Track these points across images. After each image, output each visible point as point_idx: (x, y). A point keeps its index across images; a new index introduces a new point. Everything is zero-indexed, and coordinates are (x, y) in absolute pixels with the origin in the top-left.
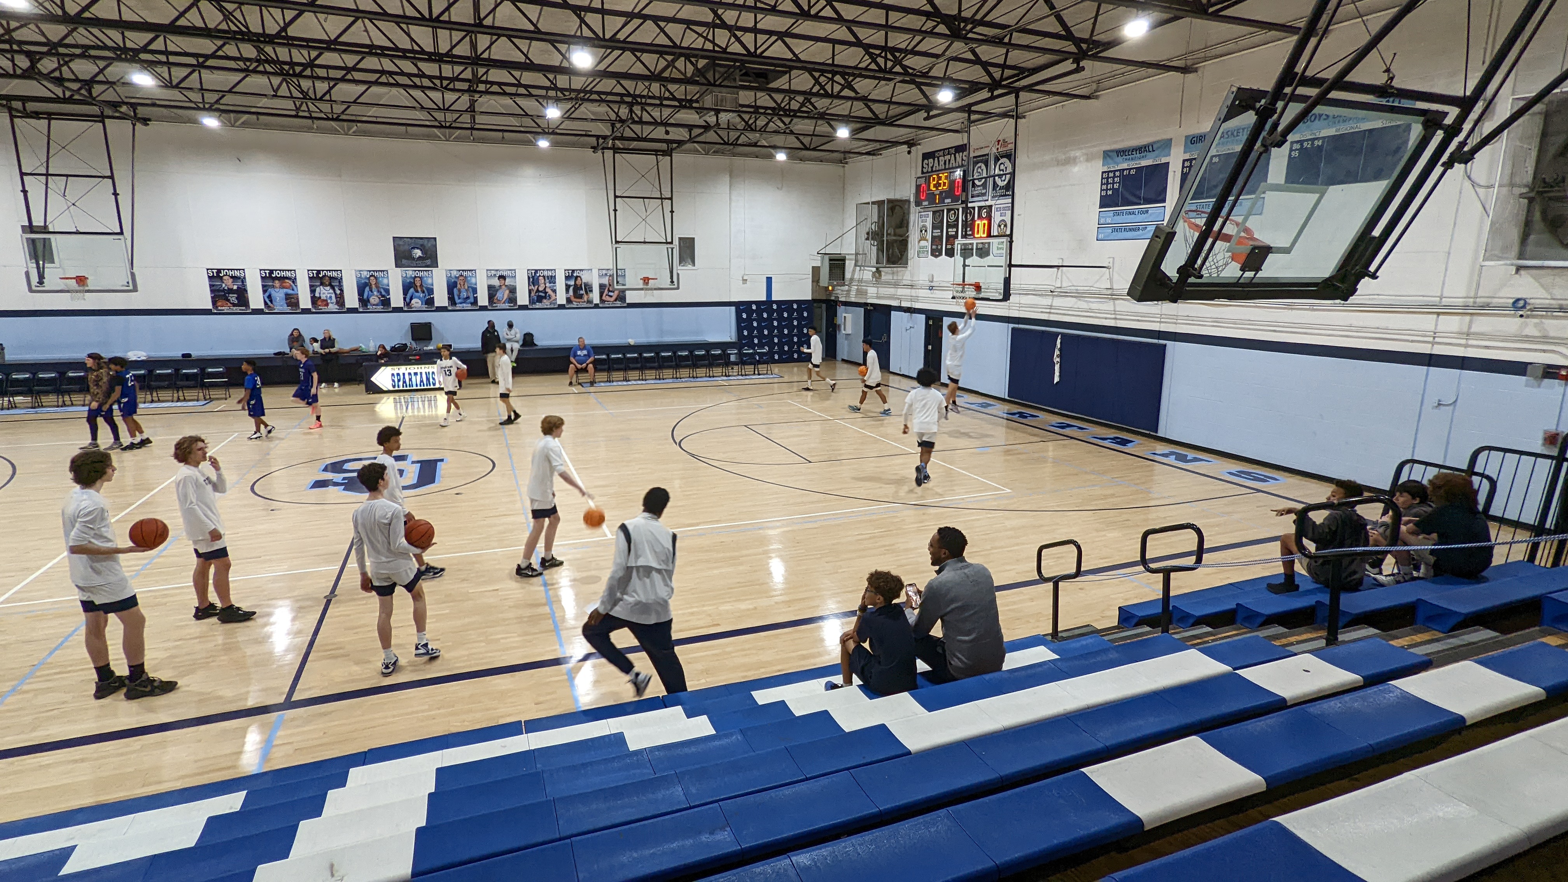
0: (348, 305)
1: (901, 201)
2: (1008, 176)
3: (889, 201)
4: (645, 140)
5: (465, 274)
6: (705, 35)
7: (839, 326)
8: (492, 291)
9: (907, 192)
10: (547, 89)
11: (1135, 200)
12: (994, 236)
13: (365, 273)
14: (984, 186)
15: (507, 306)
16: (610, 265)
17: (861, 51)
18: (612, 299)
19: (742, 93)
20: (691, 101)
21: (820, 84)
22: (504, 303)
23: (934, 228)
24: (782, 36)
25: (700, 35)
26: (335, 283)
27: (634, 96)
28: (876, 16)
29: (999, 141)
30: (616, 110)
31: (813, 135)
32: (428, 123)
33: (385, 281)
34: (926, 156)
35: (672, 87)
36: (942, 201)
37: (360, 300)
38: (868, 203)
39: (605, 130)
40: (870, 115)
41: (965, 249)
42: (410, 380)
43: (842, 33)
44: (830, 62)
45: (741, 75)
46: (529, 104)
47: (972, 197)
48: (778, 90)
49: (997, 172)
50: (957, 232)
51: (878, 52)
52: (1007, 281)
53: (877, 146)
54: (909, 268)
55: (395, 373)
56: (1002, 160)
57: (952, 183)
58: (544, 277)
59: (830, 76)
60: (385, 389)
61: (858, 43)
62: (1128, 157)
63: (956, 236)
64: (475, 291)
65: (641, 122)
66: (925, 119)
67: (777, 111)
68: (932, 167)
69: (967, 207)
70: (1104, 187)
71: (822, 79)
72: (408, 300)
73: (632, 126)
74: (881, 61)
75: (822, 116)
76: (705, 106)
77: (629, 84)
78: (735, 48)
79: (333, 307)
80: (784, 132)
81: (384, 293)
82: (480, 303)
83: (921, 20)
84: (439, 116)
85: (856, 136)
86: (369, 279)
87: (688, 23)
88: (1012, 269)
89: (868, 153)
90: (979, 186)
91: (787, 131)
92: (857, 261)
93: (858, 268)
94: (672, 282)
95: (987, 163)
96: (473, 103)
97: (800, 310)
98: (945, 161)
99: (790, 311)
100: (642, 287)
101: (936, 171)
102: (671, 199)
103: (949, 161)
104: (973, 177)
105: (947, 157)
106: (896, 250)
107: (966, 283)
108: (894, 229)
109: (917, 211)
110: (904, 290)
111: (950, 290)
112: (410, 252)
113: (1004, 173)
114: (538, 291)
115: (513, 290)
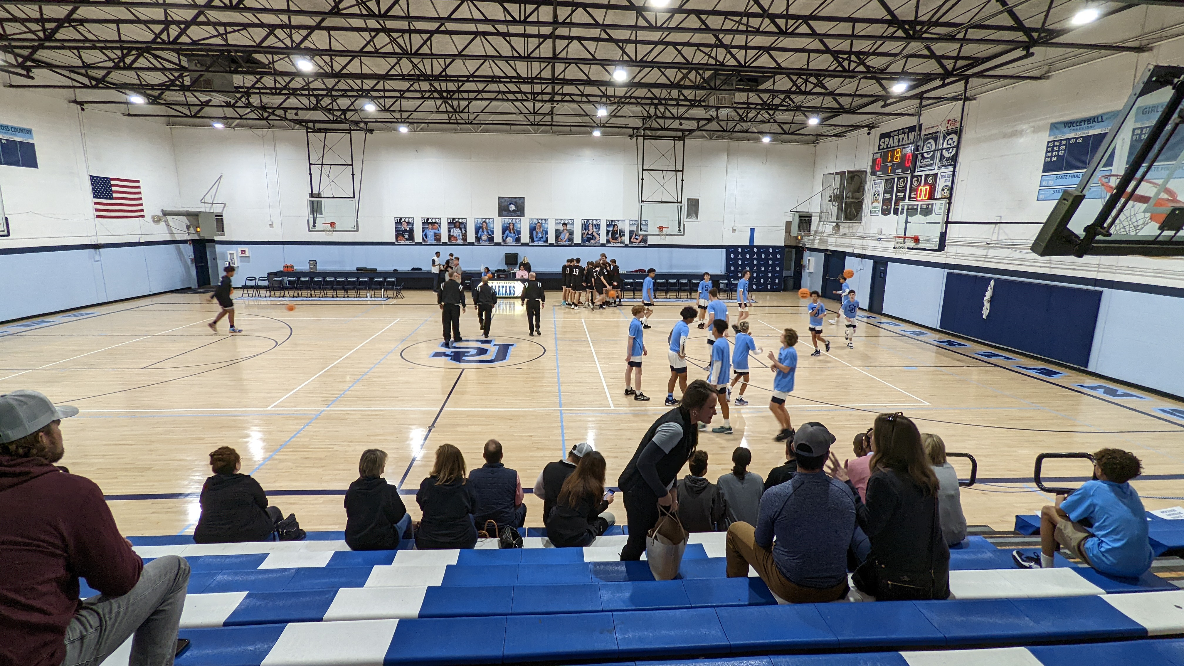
0: (469, 241)
1: (858, 171)
2: (954, 149)
3: (850, 172)
4: (667, 129)
5: (541, 221)
6: (709, 53)
7: (805, 266)
8: (558, 233)
9: (864, 164)
10: (600, 97)
11: (1080, 165)
12: (936, 199)
14: (932, 158)
15: (567, 243)
16: (636, 217)
17: (830, 57)
18: (638, 241)
19: (737, 94)
20: (700, 101)
21: (796, 85)
22: (565, 241)
23: (885, 192)
24: (768, 50)
25: (706, 54)
26: (462, 226)
27: (660, 99)
28: (845, 28)
29: (948, 121)
30: (647, 110)
31: (792, 123)
32: (525, 123)
33: (492, 225)
34: (883, 136)
35: (685, 92)
36: (894, 171)
37: (476, 238)
38: (833, 174)
39: (639, 123)
40: (837, 106)
41: (909, 209)
43: (816, 44)
44: (805, 67)
45: (740, 80)
46: (588, 108)
47: (920, 167)
48: (765, 91)
49: (945, 146)
50: (904, 195)
51: (844, 56)
52: (943, 235)
53: (843, 129)
54: (862, 224)
56: (949, 137)
57: (903, 156)
58: (592, 224)
59: (805, 77)
61: (828, 51)
63: (903, 199)
64: (547, 233)
65: (664, 117)
66: (882, 107)
67: (764, 106)
68: (887, 145)
69: (915, 176)
70: (1050, 154)
71: (798, 80)
72: (504, 238)
73: (658, 120)
74: (846, 63)
75: (798, 108)
76: (710, 105)
77: (657, 92)
78: (731, 61)
79: (460, 241)
80: (769, 122)
81: (490, 233)
84: (531, 118)
85: (824, 123)
86: (482, 224)
87: (698, 46)
88: (949, 225)
89: (835, 136)
90: (928, 158)
91: (772, 120)
92: (820, 218)
93: (822, 223)
94: (680, 230)
95: (936, 140)
96: (552, 108)
97: (774, 253)
98: (899, 139)
99: (767, 253)
100: (658, 233)
101: (891, 147)
102: (682, 171)
103: (903, 139)
104: (922, 151)
105: (901, 136)
106: (853, 209)
107: (906, 236)
108: (852, 194)
109: (873, 179)
110: (858, 240)
111: (896, 241)
112: (508, 207)
113: (951, 146)
114: (588, 234)
115: (571, 233)
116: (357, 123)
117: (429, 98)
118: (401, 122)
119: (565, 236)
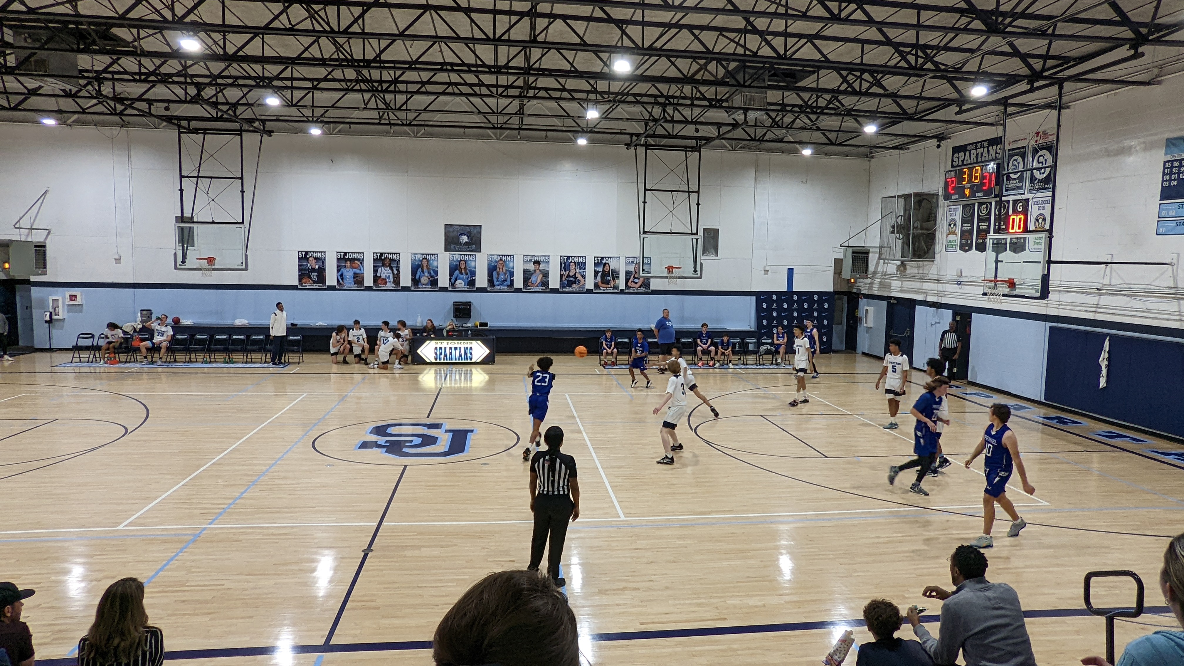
1: (927, 194)
2: (1048, 170)
3: (917, 195)
4: (677, 137)
5: (504, 258)
6: (737, 40)
7: (861, 319)
8: (527, 275)
9: (933, 185)
10: (588, 92)
12: (1031, 231)
13: (419, 256)
14: (1020, 179)
15: (539, 289)
16: (637, 253)
17: (890, 50)
18: (637, 286)
19: (769, 92)
20: (721, 100)
21: (847, 82)
22: (537, 286)
23: (964, 221)
24: (810, 38)
25: (732, 40)
26: (394, 265)
27: (667, 97)
28: (908, 16)
29: (1037, 133)
30: (650, 110)
31: (839, 131)
32: (483, 125)
34: (957, 150)
35: (703, 89)
36: (973, 194)
37: (413, 280)
38: (894, 197)
39: (639, 128)
40: (897, 110)
41: (998, 244)
42: (451, 353)
43: (872, 33)
44: (859, 61)
45: (772, 75)
46: (571, 107)
47: (1007, 190)
48: (805, 89)
49: (1036, 165)
50: (989, 226)
51: (908, 50)
52: (1046, 278)
53: (905, 140)
54: (936, 262)
55: (438, 346)
56: (1041, 153)
57: (984, 176)
58: (575, 263)
59: (858, 74)
60: (428, 361)
61: (888, 42)
63: (987, 231)
64: (512, 274)
65: (673, 121)
66: (956, 114)
67: (804, 109)
68: (963, 161)
69: (1001, 201)
70: (1167, 177)
71: (850, 77)
72: (452, 281)
73: (664, 125)
74: (911, 59)
75: (849, 113)
76: (735, 105)
77: (663, 88)
78: (766, 51)
79: (390, 285)
80: (811, 129)
81: (433, 274)
82: (515, 286)
83: (955, 17)
84: (493, 119)
85: (885, 131)
86: (421, 261)
87: (721, 30)
88: (1052, 265)
89: (895, 148)
90: (1015, 179)
91: (814, 127)
92: (880, 254)
93: (882, 261)
94: (695, 271)
95: (1023, 156)
96: (522, 107)
97: (820, 302)
98: (977, 154)
99: (811, 302)
100: (665, 275)
101: (967, 164)
102: (698, 192)
103: (982, 154)
104: (1008, 170)
105: (980, 151)
106: (923, 244)
107: (998, 279)
108: (921, 223)
109: (946, 205)
110: (930, 284)
111: (981, 286)
112: (459, 238)
113: (1044, 165)
114: (569, 276)
115: (546, 275)
116: (250, 121)
117: (352, 90)
118: (313, 122)
119: (537, 278)
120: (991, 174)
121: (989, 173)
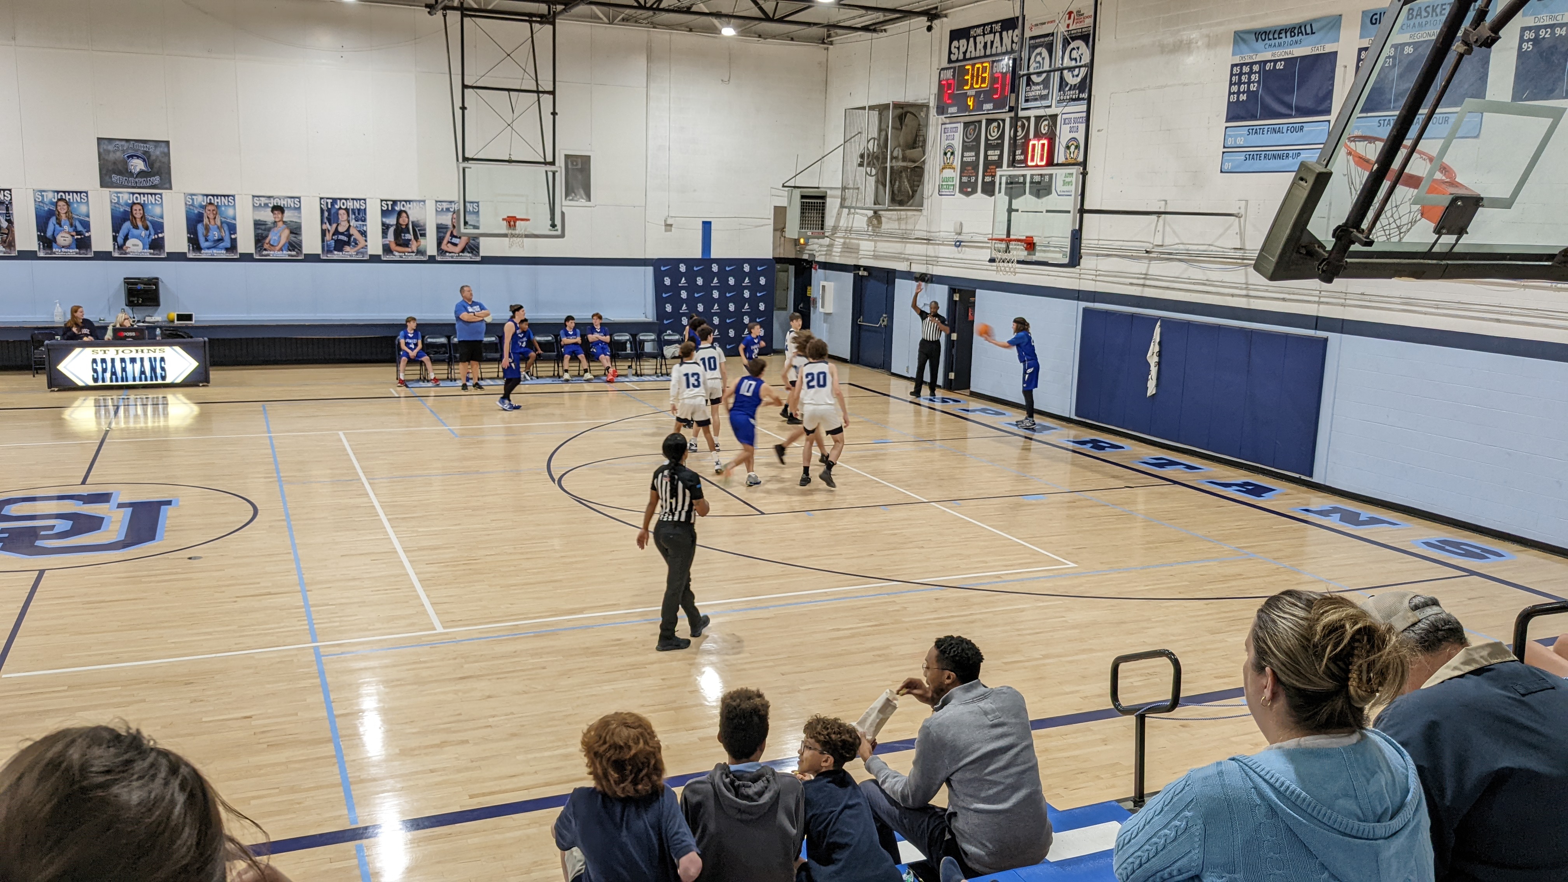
1: (912, 105)
2: (1083, 71)
3: (896, 105)
5: (216, 201)
8: (261, 230)
9: (924, 90)
11: (1283, 110)
12: (1058, 165)
14: (1046, 84)
15: (286, 254)
16: (453, 195)
18: (457, 249)
22: (282, 250)
23: (965, 148)
29: (1070, 13)
34: (955, 35)
36: (979, 106)
37: (42, 238)
38: (864, 108)
41: (1011, 183)
42: (124, 369)
47: (1026, 101)
49: (1067, 62)
50: (1001, 156)
52: (1077, 236)
53: (882, 15)
54: (925, 212)
55: (100, 357)
56: (1073, 44)
57: (995, 78)
58: (347, 210)
60: (81, 384)
62: (1273, 42)
63: (999, 164)
64: (233, 229)
68: (965, 53)
69: (1018, 118)
70: (1235, 89)
72: (120, 240)
81: (80, 228)
82: (241, 249)
85: (847, 2)
86: (56, 204)
88: (1086, 215)
89: (864, 29)
92: (843, 199)
93: (846, 211)
94: (553, 226)
95: (1050, 49)
97: (754, 276)
98: (985, 44)
99: (740, 275)
100: (503, 231)
101: (971, 59)
102: (553, 93)
103: (991, 43)
104: (1028, 69)
105: (989, 38)
106: (906, 183)
107: (1012, 237)
108: (903, 150)
109: (940, 122)
110: (916, 246)
111: (988, 247)
112: (125, 163)
113: (1078, 64)
114: (336, 232)
115: (295, 230)
119: (280, 236)
120: (1004, 75)
121: (1002, 73)
